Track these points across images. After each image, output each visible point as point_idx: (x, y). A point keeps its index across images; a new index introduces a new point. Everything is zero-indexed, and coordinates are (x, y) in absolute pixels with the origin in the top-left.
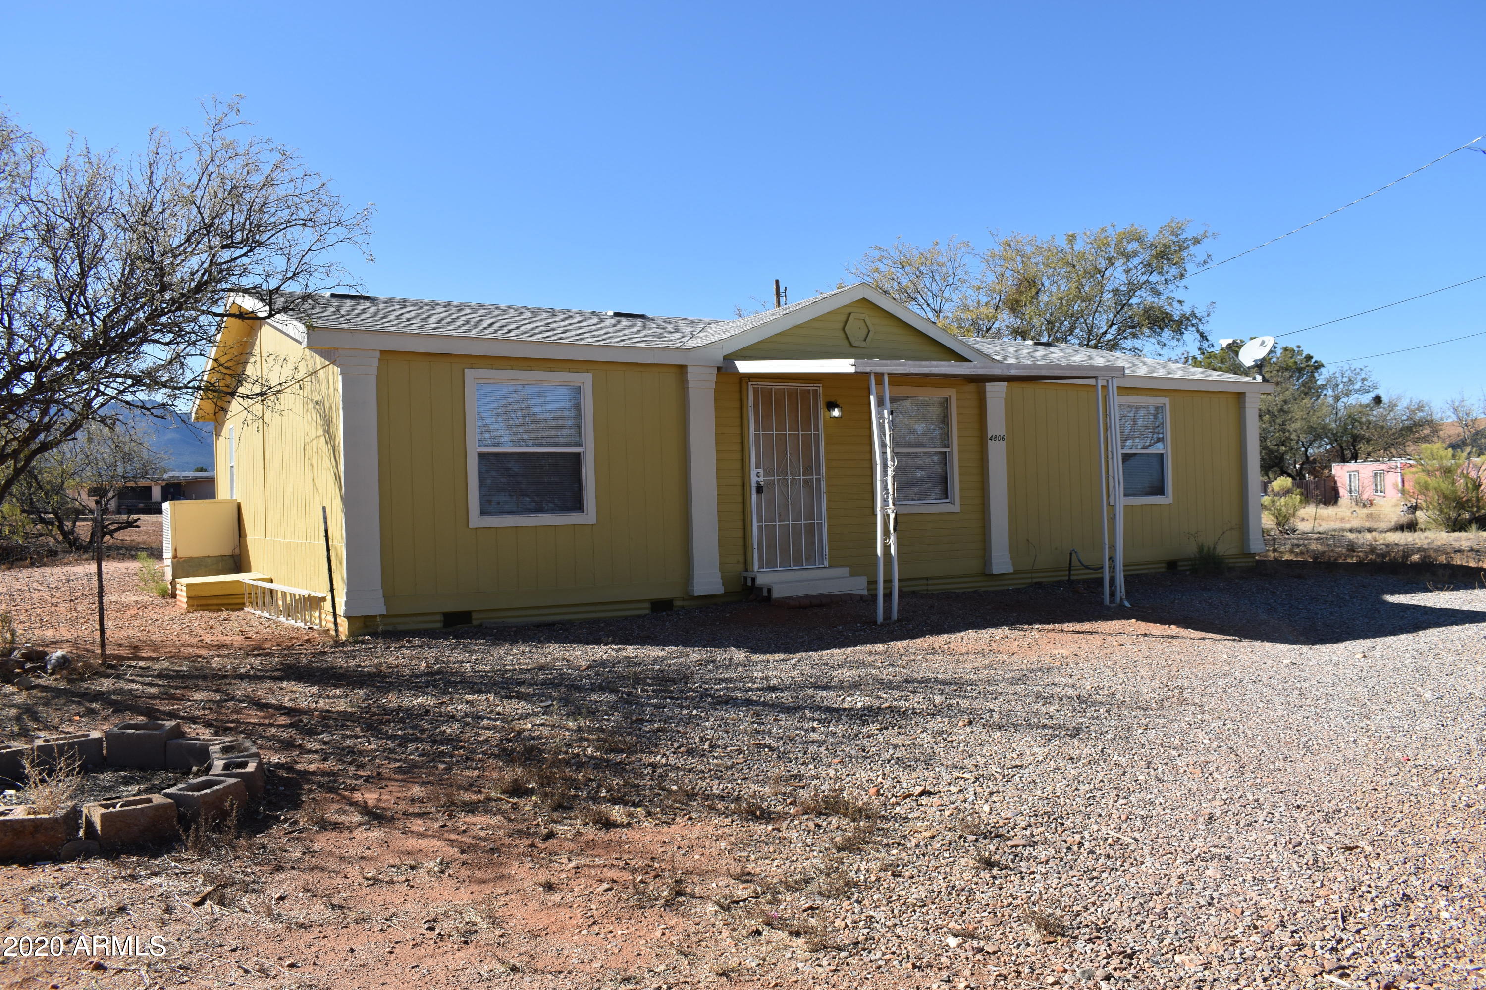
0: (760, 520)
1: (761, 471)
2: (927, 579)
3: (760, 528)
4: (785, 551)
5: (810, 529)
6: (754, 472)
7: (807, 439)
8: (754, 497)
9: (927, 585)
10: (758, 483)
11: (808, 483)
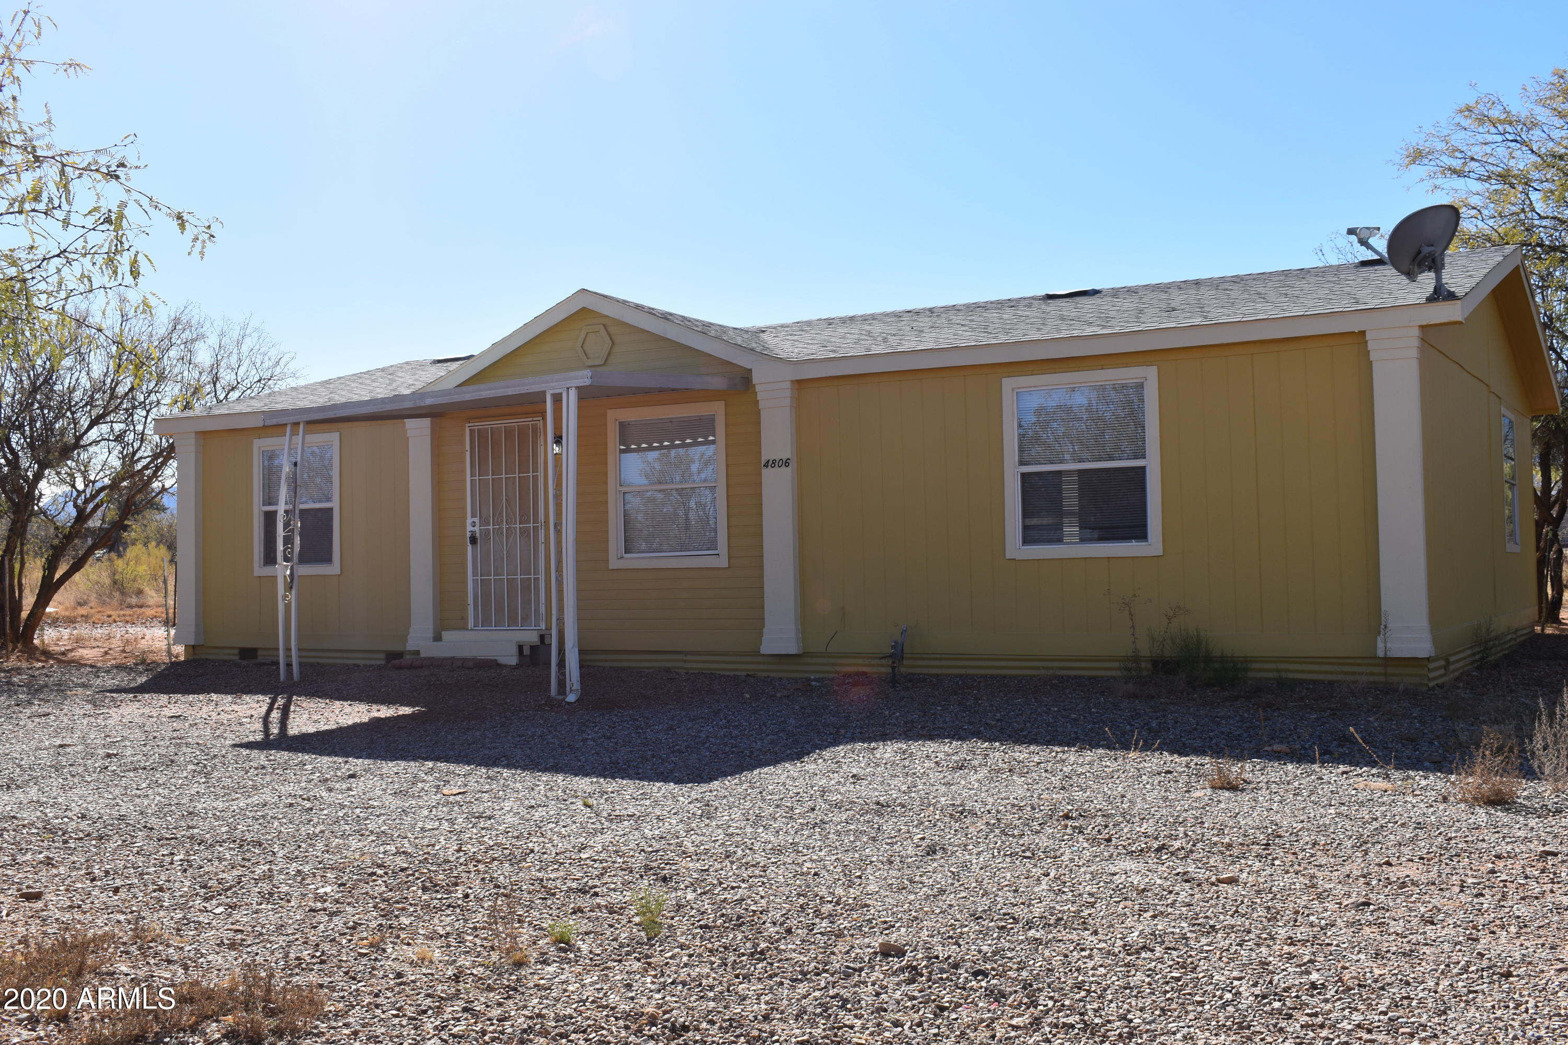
0: (475, 574)
1: (477, 520)
2: (686, 653)
3: (475, 581)
4: (500, 609)
5: (526, 584)
6: (469, 520)
7: (523, 482)
8: (470, 548)
9: (685, 661)
10: (473, 533)
11: (524, 532)
